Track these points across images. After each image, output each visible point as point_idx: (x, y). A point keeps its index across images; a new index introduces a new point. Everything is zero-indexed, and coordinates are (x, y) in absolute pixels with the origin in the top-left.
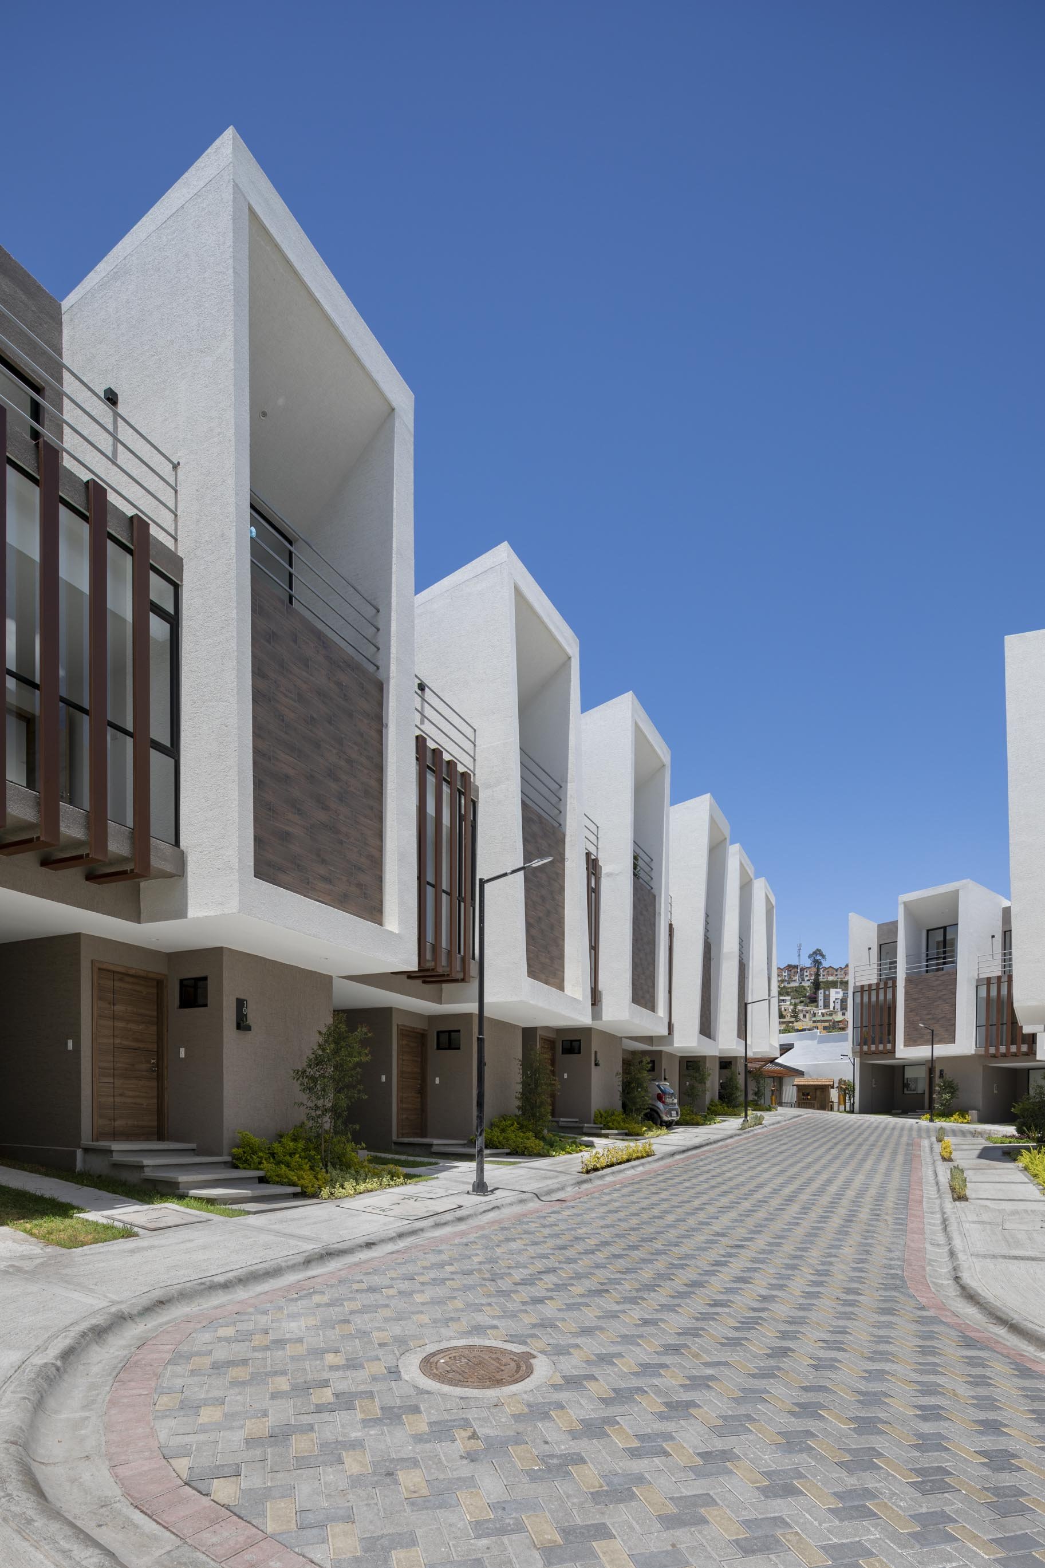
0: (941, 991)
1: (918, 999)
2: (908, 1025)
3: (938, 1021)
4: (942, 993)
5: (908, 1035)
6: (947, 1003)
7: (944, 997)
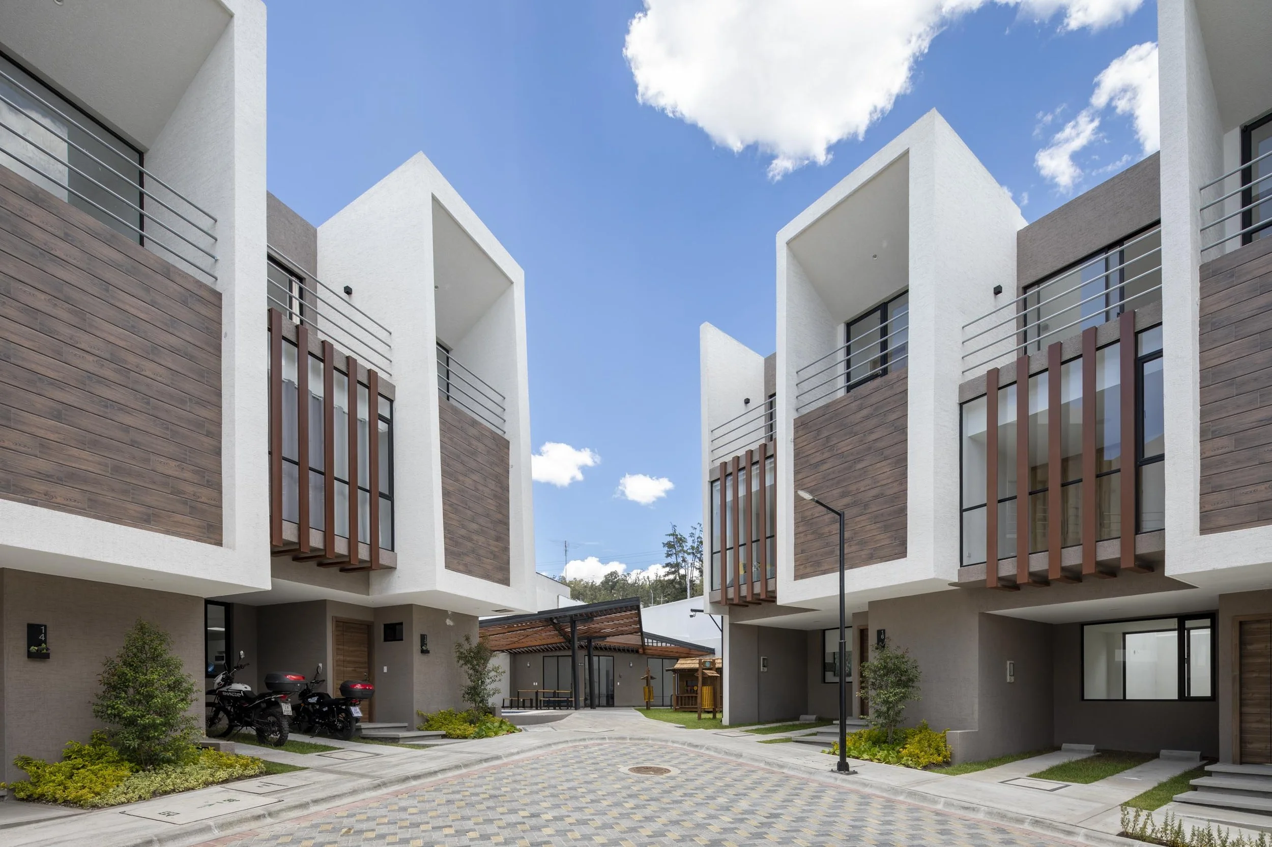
0: (871, 431)
1: (823, 462)
2: (801, 529)
3: (866, 506)
4: (874, 436)
5: (803, 552)
6: (886, 459)
7: (880, 445)
